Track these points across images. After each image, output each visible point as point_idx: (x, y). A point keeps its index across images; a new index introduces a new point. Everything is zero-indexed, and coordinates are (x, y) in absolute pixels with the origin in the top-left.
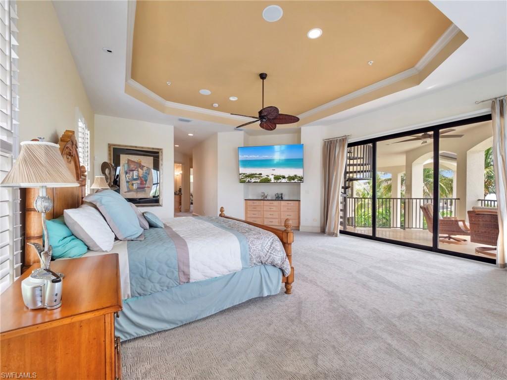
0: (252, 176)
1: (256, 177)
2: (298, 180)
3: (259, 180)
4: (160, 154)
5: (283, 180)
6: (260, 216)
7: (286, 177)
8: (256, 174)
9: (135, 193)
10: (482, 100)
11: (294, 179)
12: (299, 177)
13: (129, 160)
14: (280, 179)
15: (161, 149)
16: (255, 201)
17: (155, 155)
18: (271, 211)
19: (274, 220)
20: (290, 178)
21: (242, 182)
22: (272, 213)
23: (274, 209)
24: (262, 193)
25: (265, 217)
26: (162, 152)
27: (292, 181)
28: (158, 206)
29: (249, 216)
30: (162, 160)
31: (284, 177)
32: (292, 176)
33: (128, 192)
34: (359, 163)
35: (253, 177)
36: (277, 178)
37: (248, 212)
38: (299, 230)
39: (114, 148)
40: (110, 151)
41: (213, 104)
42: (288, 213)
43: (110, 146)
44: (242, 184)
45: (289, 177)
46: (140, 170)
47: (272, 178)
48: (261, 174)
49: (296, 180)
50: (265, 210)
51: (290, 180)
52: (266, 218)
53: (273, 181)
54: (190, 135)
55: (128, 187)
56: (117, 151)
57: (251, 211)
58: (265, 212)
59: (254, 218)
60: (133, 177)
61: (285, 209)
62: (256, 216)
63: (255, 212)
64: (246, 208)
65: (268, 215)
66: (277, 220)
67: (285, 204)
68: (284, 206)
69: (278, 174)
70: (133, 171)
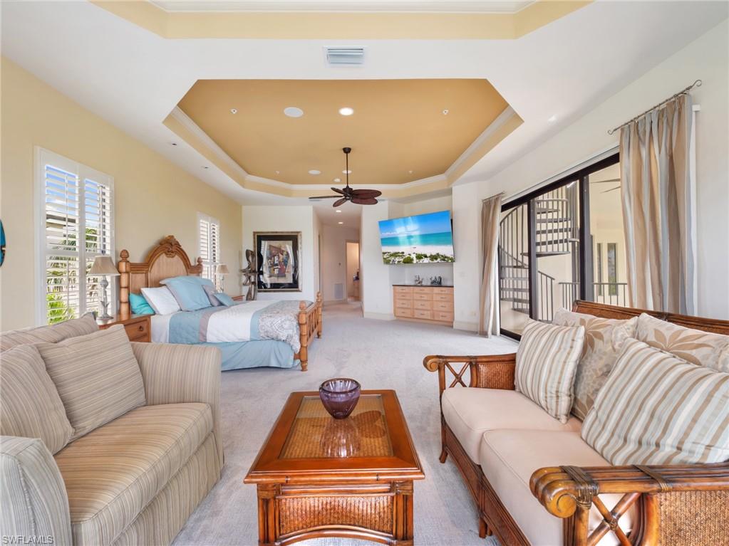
0: (395, 255)
1: (399, 256)
4: (299, 237)
5: (426, 260)
6: (410, 307)
7: (428, 256)
8: (398, 253)
9: (276, 278)
10: (614, 128)
11: (436, 259)
12: (442, 256)
13: (270, 246)
14: (423, 258)
15: (298, 232)
16: (404, 288)
17: (293, 238)
18: (421, 300)
19: (425, 312)
20: (433, 257)
21: (387, 262)
22: (423, 303)
23: (425, 297)
24: (416, 277)
25: (415, 307)
26: (301, 235)
27: (435, 261)
28: (297, 291)
29: (398, 306)
30: (301, 243)
31: (426, 256)
33: (270, 277)
34: (561, 227)
35: (396, 257)
36: (419, 257)
37: (397, 301)
38: (452, 327)
39: (258, 236)
40: (254, 238)
41: (334, 179)
42: (443, 304)
43: (254, 233)
44: (387, 266)
45: (431, 255)
46: (280, 255)
47: (413, 256)
48: (403, 253)
49: (439, 260)
50: (415, 298)
51: (432, 260)
52: (417, 309)
53: (415, 261)
54: (338, 211)
55: (270, 272)
56: (260, 238)
57: (399, 299)
58: (415, 301)
59: (402, 308)
60: (274, 262)
61: (438, 298)
62: (405, 306)
63: (404, 302)
64: (395, 296)
65: (418, 305)
66: (429, 312)
67: (437, 292)
68: (436, 294)
69: (419, 252)
70: (274, 256)
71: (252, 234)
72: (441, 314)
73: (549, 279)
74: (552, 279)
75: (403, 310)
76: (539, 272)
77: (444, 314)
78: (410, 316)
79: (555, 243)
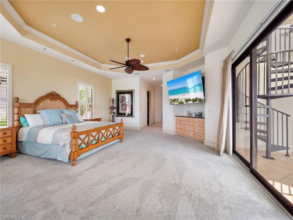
2: (199, 102)
3: (178, 103)
4: (133, 92)
5: (190, 102)
6: (183, 128)
7: (191, 100)
8: (176, 99)
9: (124, 111)
12: (199, 99)
13: (122, 97)
14: (188, 101)
15: (133, 90)
16: (180, 118)
17: (131, 93)
18: (189, 125)
19: (190, 132)
22: (189, 127)
23: (191, 124)
25: (186, 129)
27: (195, 102)
28: (132, 117)
29: (178, 127)
30: (134, 95)
31: (190, 100)
32: (194, 99)
33: (122, 110)
35: (175, 101)
36: (187, 101)
38: (204, 143)
39: (117, 92)
42: (200, 129)
44: (172, 106)
45: (193, 99)
47: (184, 101)
48: (178, 99)
49: (197, 101)
50: (186, 124)
51: (194, 102)
52: (186, 130)
53: (185, 103)
54: (154, 79)
55: (122, 108)
56: (119, 93)
57: (178, 124)
58: (186, 126)
59: (179, 128)
60: (123, 103)
61: (197, 125)
62: (180, 127)
63: (180, 125)
64: (176, 122)
65: (187, 127)
66: (192, 133)
67: (197, 121)
68: (196, 122)
69: (186, 98)
70: (123, 101)
71: (115, 92)
72: (199, 134)
73: (285, 116)
74: (287, 115)
75: (180, 130)
76: (272, 109)
77: (200, 135)
78: (183, 133)
79: (284, 88)
